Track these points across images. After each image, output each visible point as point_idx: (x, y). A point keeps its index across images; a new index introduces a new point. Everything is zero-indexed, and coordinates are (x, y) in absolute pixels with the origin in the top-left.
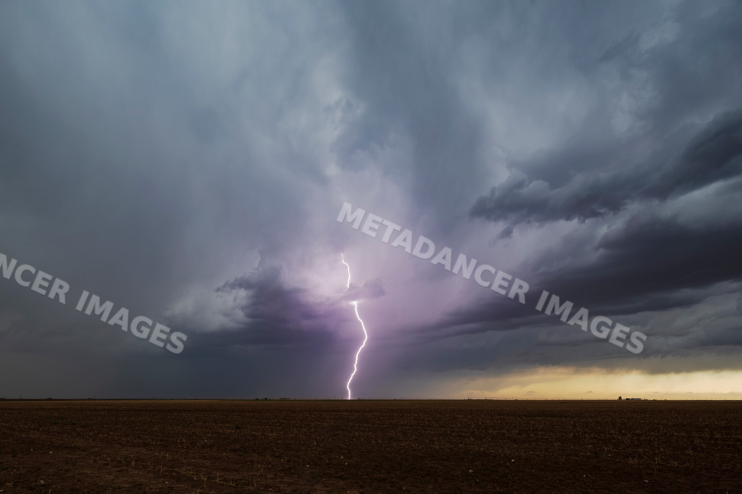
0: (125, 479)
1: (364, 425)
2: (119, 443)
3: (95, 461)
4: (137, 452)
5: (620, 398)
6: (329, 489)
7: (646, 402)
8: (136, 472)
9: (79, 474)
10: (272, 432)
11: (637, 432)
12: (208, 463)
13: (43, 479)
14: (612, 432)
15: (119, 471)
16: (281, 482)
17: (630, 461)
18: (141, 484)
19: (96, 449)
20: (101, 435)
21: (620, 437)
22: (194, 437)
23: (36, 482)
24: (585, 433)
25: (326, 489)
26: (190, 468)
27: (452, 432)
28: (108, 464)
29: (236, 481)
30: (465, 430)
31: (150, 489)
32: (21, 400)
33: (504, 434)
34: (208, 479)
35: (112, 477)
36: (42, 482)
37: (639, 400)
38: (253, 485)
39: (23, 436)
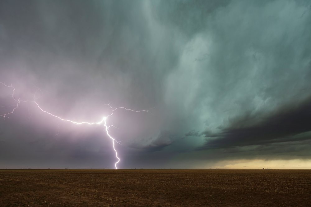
0: (80, 200)
1: (172, 179)
2: (77, 186)
3: (67, 193)
4: (85, 190)
5: (263, 168)
6: (159, 203)
7: (272, 170)
8: (84, 197)
9: (61, 198)
10: (137, 181)
11: (269, 181)
12: (113, 194)
13: (46, 201)
14: (260, 181)
15: (77, 197)
16: (141, 200)
17: (267, 191)
18: (86, 202)
19: (68, 189)
20: (70, 183)
21: (263, 183)
22: (107, 184)
23: (43, 202)
24: (251, 181)
25: (158, 203)
26: (105, 195)
27: (205, 181)
28: (73, 194)
29: (124, 200)
30: (209, 180)
31: (90, 204)
32: (37, 169)
33: (223, 182)
34: (113, 200)
35: (74, 200)
36: (46, 202)
37: (270, 169)
38: (130, 202)
39: (38, 183)
